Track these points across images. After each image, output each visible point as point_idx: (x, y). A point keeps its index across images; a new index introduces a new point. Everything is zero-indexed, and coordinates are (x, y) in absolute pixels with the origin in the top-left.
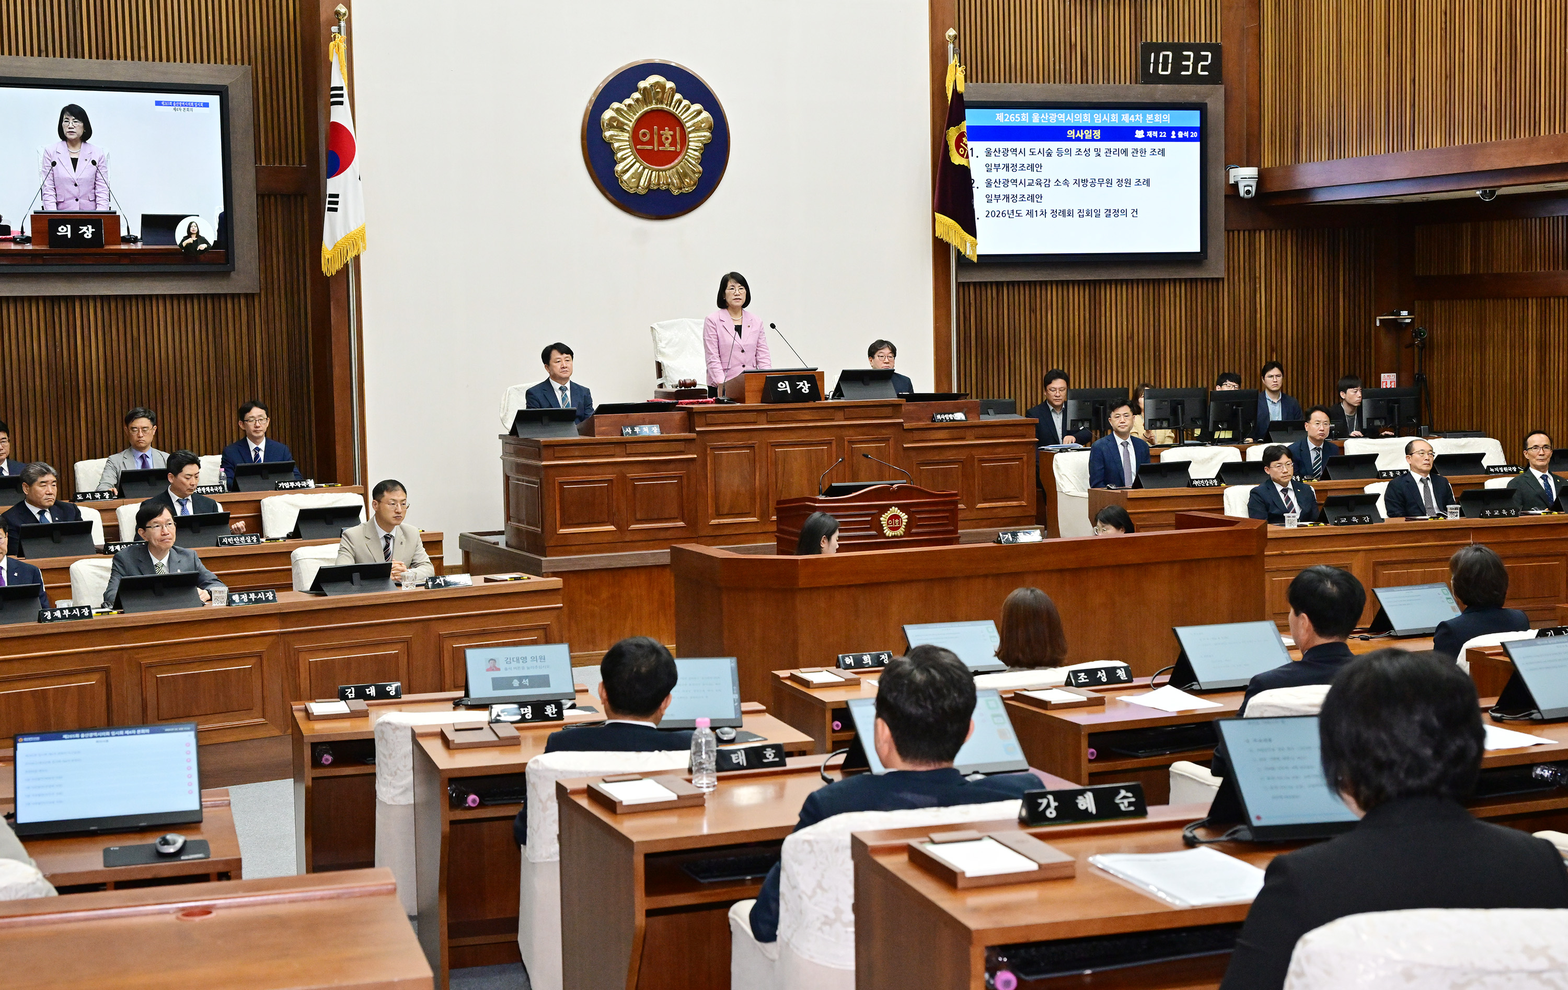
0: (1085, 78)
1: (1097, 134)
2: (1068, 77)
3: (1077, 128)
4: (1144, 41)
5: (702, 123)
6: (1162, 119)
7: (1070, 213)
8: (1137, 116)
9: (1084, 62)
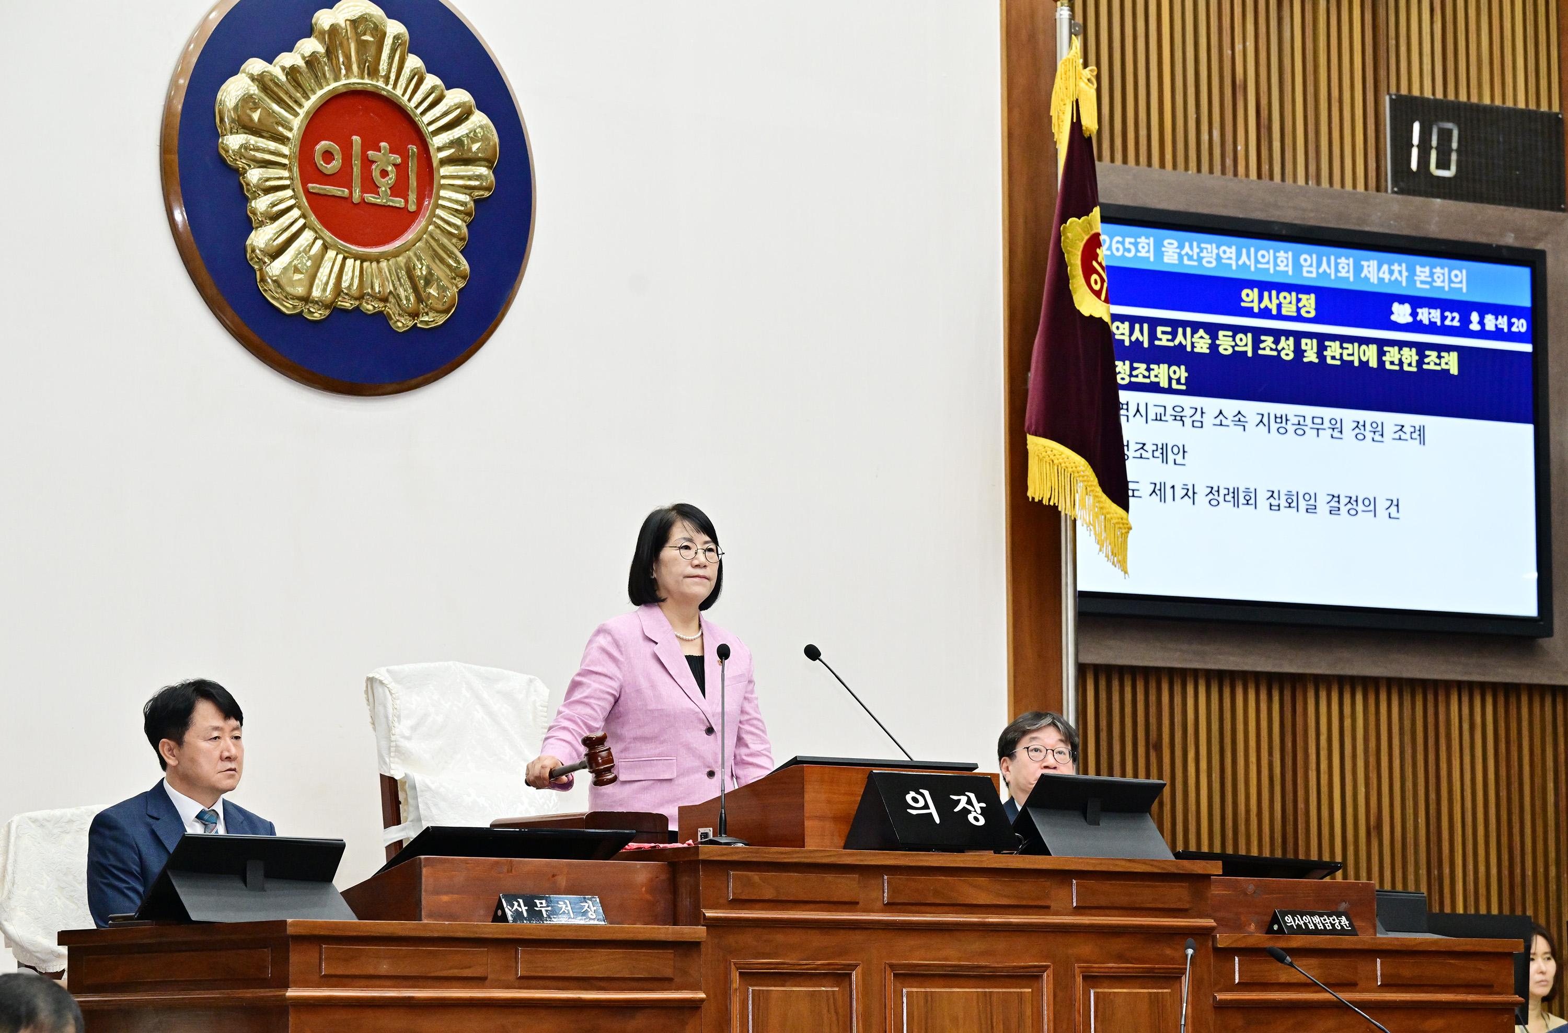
0: (1265, 168)
1: (1309, 303)
2: (1229, 162)
3: (1264, 287)
4: (1393, 90)
5: (474, 141)
6: (1451, 281)
7: (1250, 499)
8: (1396, 267)
9: (1264, 128)
